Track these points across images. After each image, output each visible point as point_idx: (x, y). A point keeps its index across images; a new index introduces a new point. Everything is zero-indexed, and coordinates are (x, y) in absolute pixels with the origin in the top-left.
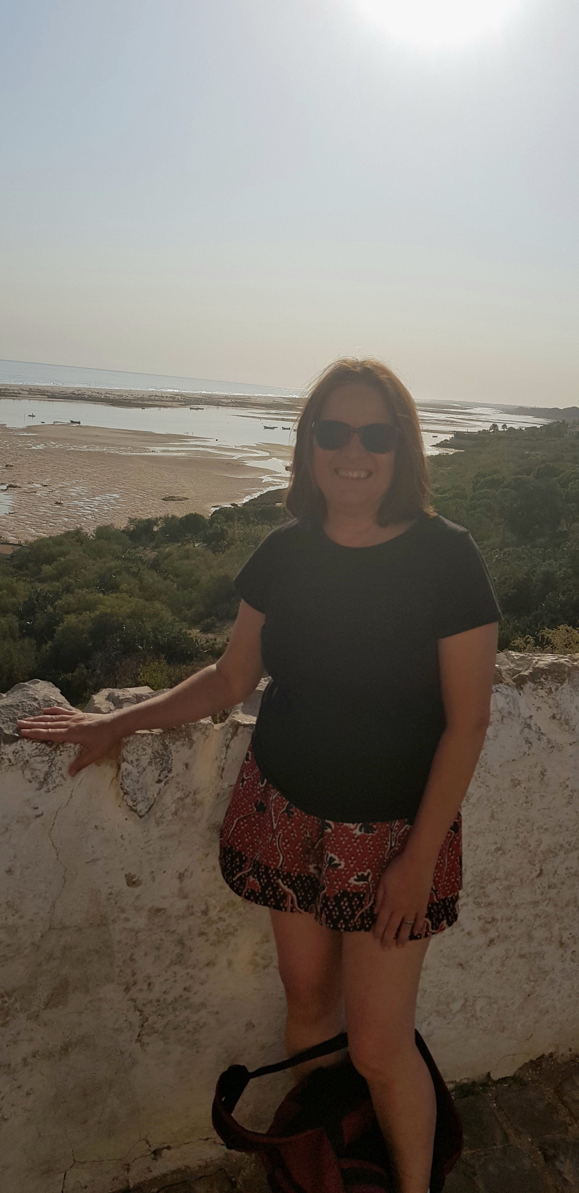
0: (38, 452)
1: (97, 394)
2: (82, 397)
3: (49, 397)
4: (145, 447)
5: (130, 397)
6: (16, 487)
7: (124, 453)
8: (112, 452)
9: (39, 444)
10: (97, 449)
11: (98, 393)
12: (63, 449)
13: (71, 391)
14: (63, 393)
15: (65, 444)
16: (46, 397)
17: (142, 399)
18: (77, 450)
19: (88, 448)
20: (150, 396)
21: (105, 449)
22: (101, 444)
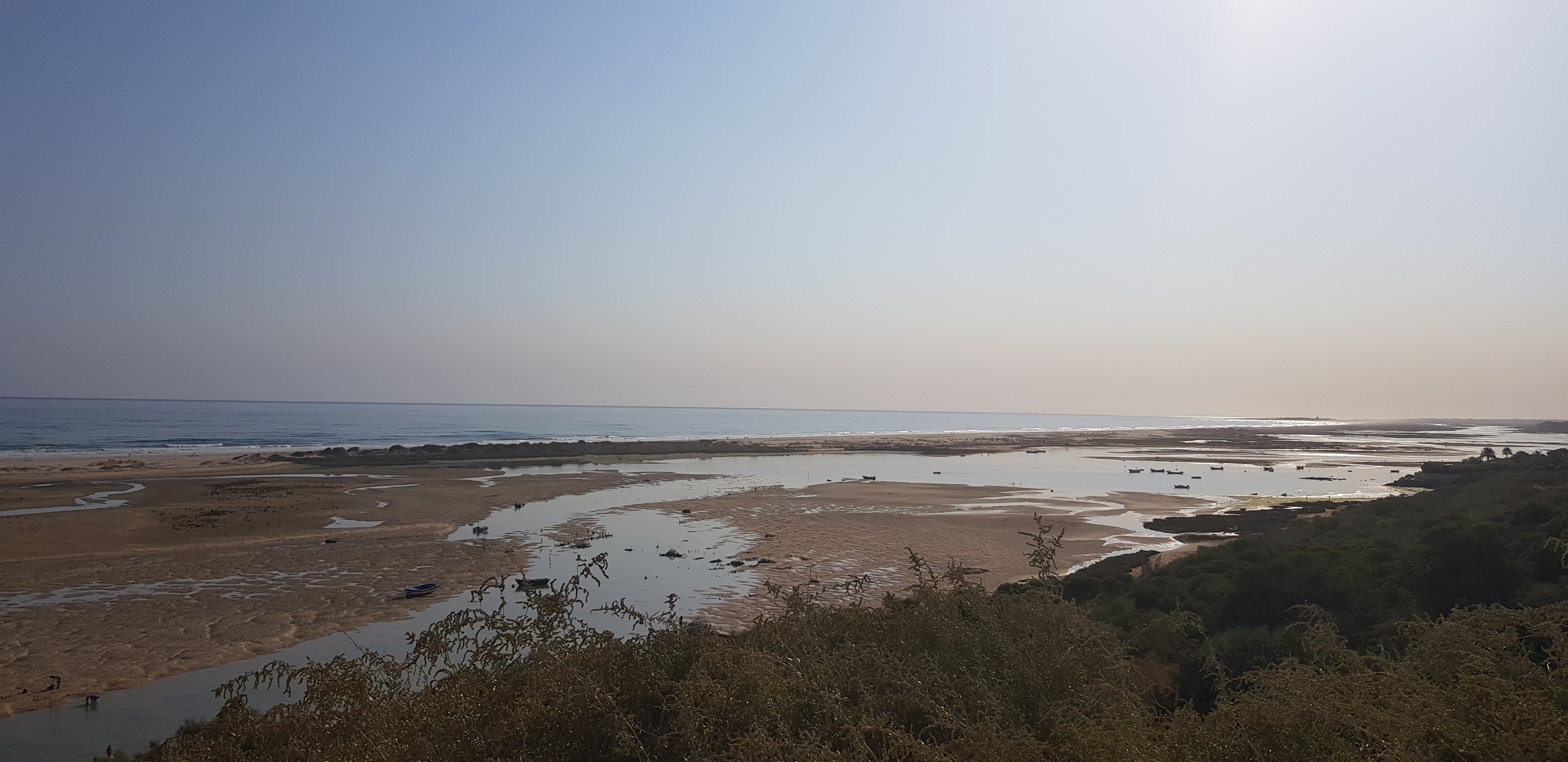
0: (811, 517)
1: (907, 442)
2: (886, 447)
3: (846, 450)
4: (950, 505)
5: (949, 443)
6: (768, 562)
7: (919, 514)
8: (904, 513)
9: (814, 508)
10: (887, 510)
11: (908, 440)
12: (843, 512)
13: (875, 440)
14: (864, 443)
15: (847, 506)
16: (843, 449)
17: (964, 444)
18: (861, 512)
19: (875, 509)
20: (975, 440)
21: (895, 510)
22: (894, 504)
